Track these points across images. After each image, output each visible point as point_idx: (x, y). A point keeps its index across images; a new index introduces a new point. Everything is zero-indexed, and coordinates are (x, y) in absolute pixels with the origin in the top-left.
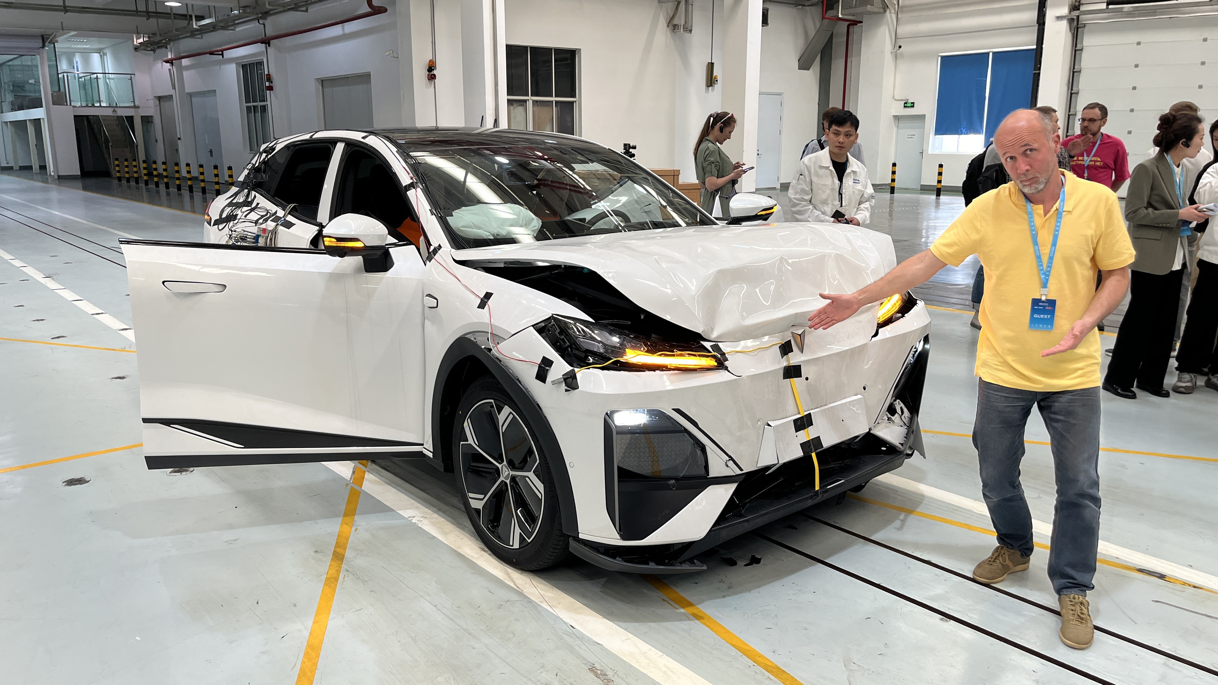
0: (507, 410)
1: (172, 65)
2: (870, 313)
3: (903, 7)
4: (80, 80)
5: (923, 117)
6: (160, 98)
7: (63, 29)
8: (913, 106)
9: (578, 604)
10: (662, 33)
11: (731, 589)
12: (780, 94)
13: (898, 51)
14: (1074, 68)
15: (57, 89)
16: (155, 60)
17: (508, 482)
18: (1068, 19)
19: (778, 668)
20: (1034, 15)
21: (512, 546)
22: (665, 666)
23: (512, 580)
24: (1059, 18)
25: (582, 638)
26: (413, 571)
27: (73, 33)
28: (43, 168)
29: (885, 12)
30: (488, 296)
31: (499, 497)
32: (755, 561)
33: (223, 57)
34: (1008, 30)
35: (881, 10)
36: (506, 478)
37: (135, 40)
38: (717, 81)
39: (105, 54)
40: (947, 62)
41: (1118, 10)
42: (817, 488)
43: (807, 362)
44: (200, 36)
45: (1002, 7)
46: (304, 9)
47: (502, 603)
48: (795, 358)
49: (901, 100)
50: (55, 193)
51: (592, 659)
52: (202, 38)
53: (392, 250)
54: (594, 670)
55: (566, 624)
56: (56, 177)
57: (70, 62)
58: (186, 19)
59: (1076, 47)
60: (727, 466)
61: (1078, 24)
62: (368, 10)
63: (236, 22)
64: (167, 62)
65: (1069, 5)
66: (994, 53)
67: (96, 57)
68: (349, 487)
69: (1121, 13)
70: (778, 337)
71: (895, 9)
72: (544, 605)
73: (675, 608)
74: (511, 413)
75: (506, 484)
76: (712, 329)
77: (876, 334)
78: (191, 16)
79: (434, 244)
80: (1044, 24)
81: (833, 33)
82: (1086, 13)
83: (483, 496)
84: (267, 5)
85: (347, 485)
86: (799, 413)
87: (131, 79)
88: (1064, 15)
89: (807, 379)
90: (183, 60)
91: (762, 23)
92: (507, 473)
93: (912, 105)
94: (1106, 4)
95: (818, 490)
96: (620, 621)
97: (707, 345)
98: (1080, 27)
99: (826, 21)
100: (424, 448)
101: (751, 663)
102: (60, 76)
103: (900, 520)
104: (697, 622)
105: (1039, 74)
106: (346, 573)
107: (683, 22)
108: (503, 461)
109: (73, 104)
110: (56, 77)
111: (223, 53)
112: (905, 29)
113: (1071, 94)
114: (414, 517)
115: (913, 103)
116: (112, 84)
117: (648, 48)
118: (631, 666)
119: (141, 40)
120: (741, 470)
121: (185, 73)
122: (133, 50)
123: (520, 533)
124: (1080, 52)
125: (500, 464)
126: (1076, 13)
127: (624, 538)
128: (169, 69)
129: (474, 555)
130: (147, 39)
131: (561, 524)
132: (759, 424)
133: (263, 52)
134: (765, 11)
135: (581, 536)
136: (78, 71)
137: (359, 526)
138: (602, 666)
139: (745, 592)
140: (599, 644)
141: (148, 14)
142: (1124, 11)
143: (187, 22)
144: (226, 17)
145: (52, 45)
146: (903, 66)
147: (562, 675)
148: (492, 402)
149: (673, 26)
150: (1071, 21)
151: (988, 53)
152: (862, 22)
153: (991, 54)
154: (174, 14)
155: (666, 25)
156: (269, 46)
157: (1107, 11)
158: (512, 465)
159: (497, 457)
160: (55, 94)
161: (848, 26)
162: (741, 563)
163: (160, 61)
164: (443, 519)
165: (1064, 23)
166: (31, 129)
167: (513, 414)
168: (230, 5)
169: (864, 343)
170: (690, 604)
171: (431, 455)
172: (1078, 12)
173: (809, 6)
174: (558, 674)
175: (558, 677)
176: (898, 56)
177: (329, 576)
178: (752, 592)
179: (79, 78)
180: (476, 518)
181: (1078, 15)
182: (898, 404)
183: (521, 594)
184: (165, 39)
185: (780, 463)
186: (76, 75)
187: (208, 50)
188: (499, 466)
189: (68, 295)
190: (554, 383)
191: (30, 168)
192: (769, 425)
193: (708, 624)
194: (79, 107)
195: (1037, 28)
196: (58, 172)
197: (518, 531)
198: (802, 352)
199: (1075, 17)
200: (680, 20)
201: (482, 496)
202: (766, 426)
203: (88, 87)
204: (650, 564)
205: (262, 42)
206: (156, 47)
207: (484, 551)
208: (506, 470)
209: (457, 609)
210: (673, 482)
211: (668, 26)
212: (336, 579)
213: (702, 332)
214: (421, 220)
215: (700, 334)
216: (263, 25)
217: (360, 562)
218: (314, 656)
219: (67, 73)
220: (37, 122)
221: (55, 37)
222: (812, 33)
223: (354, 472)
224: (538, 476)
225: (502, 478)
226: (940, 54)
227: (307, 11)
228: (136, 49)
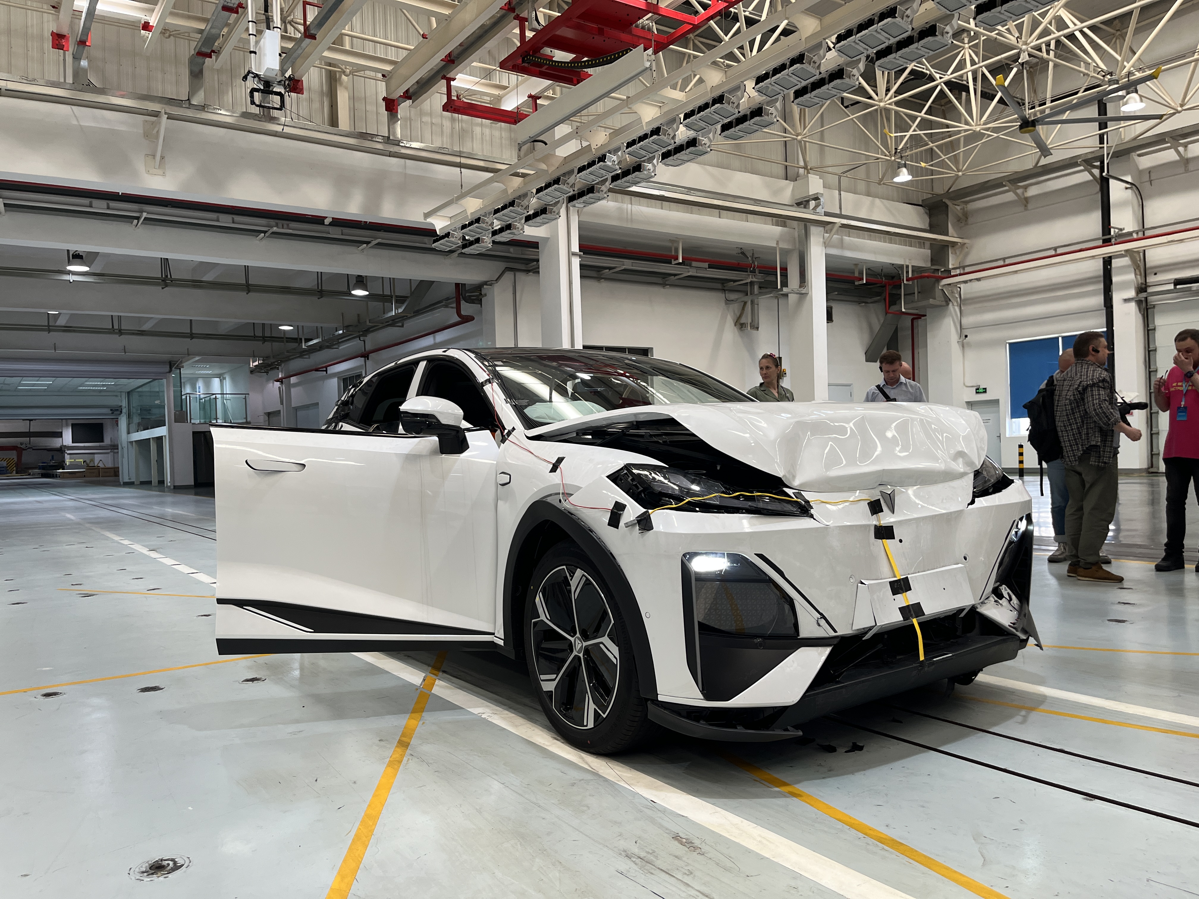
0: (579, 573)
1: (282, 383)
2: (963, 479)
3: (965, 300)
4: (201, 401)
5: (996, 402)
6: (269, 414)
7: (189, 354)
8: (985, 392)
9: (658, 783)
10: (730, 332)
11: (831, 772)
12: (849, 385)
13: (965, 341)
14: (1149, 347)
15: (179, 409)
16: (268, 380)
17: (581, 655)
18: (1136, 301)
19: (893, 840)
20: (1100, 300)
21: (587, 726)
22: (760, 836)
23: (587, 763)
24: (1126, 300)
25: (664, 811)
26: (480, 755)
27: (197, 358)
28: (161, 482)
29: (948, 304)
30: (560, 460)
31: (573, 675)
32: (856, 748)
33: (327, 373)
34: (1075, 315)
35: (944, 303)
36: (579, 652)
37: (251, 363)
38: (785, 374)
39: (224, 378)
40: (1014, 347)
41: (1187, 289)
42: (922, 658)
43: (900, 522)
44: (307, 356)
45: (1066, 294)
46: (400, 324)
47: (574, 782)
48: (886, 519)
49: (972, 387)
50: (170, 498)
51: (676, 829)
52: (309, 358)
53: (467, 434)
54: (678, 839)
55: (646, 799)
56: (172, 487)
57: (194, 387)
58: (297, 342)
59: (1148, 326)
60: (819, 625)
61: (1147, 305)
62: (457, 319)
63: (340, 341)
64: (277, 381)
65: (1135, 288)
66: (1063, 338)
67: (216, 382)
68: (419, 691)
69: (1190, 292)
70: (866, 494)
71: (957, 302)
72: (622, 784)
73: (768, 787)
74: (583, 575)
75: (579, 658)
76: (794, 477)
77: (973, 502)
78: (301, 339)
79: (508, 427)
80: (1112, 307)
81: (897, 327)
82: (1155, 294)
83: (556, 675)
84: (368, 322)
85: (417, 689)
86: (895, 577)
87: (245, 398)
88: (1132, 297)
89: (901, 541)
90: (291, 378)
91: (827, 320)
92: (580, 645)
93: (984, 390)
94: (1173, 284)
95: (922, 661)
96: (706, 797)
97: (790, 492)
98: (1150, 308)
99: (889, 315)
100: (495, 637)
101: (861, 835)
102: (184, 397)
103: (1021, 715)
104: (794, 799)
105: (1113, 354)
106: (410, 757)
107: (749, 321)
108: (575, 633)
109: (192, 421)
110: (179, 398)
111: (326, 369)
112: (969, 320)
113: (1150, 372)
114: (483, 713)
115: (985, 389)
116: (228, 404)
117: (717, 345)
118: (721, 836)
119: (256, 363)
120: (835, 631)
121: (292, 390)
122: (249, 373)
123: (595, 709)
124: (1154, 331)
125: (573, 637)
126: (1144, 295)
127: (707, 698)
128: (279, 388)
129: (546, 743)
130: (262, 362)
131: (639, 691)
132: (852, 581)
133: (363, 365)
134: (829, 309)
135: (660, 698)
136: (199, 392)
137: (426, 720)
138: (687, 835)
139: (847, 774)
140: (683, 816)
141: (264, 339)
142: (1193, 289)
143: (297, 344)
144: (331, 336)
145: (178, 371)
146: (971, 354)
147: (642, 843)
148: (564, 569)
149: (740, 325)
150: (1139, 303)
151: (1057, 338)
152: (926, 316)
153: (1060, 339)
154: (287, 338)
155: (733, 324)
156: (368, 359)
157: (1175, 291)
158: (585, 636)
159: (569, 630)
160: (177, 413)
161: (912, 320)
162: (841, 750)
163: (272, 381)
164: (513, 715)
165: (1133, 305)
166: (153, 447)
167: (586, 577)
168: (334, 325)
169: (961, 508)
170: (785, 784)
171: (501, 643)
172: (1146, 293)
173: (872, 303)
174: (638, 842)
175: (638, 844)
176: (965, 345)
177: (392, 759)
178: (856, 774)
179: (200, 399)
180: (548, 702)
181: (1145, 296)
182: (1004, 589)
183: (596, 774)
184: (277, 361)
185: (878, 624)
186: (198, 396)
187: (314, 368)
188: (572, 639)
189: (168, 561)
190: (627, 525)
191: (150, 483)
192: (862, 583)
193: (808, 801)
194: (198, 424)
195: (1105, 311)
196: (174, 483)
197: (592, 706)
198: (893, 513)
199: (1143, 299)
200: (747, 319)
201: (554, 676)
202: (859, 584)
203: (208, 407)
204: (738, 728)
205: (362, 356)
206: (269, 368)
207: (557, 740)
208: (579, 642)
209: (526, 786)
210: (759, 640)
211: (735, 325)
212: (400, 762)
213: (784, 476)
214: (496, 408)
215: (780, 478)
216: (363, 342)
217: (426, 748)
218: (371, 824)
219: (190, 394)
220: (159, 439)
221: (181, 362)
222: (877, 327)
223: (424, 680)
224: (612, 639)
225: (575, 653)
226: (1008, 341)
227: (402, 326)
228: (252, 372)
